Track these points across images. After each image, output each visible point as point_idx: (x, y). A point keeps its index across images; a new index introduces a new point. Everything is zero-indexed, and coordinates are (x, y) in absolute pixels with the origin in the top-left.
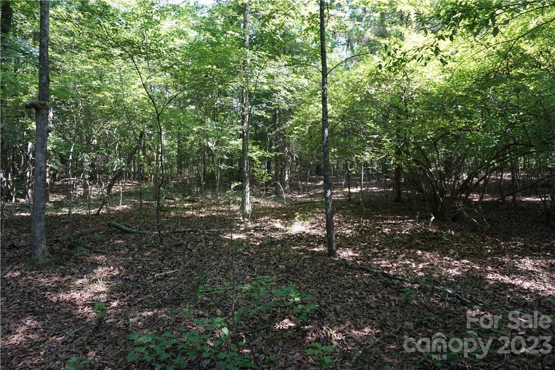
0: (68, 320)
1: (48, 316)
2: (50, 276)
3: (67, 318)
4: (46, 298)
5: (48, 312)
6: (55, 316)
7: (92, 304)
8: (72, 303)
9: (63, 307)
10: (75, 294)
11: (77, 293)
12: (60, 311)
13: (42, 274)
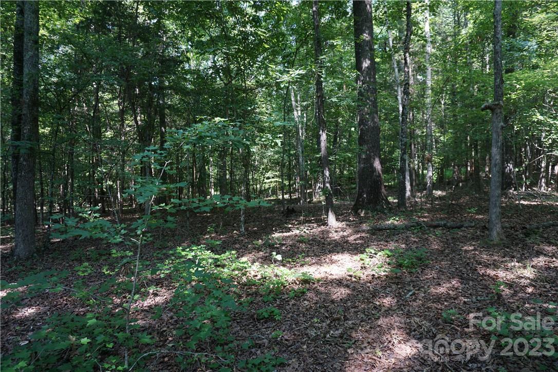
0: (483, 290)
1: (471, 282)
2: (493, 255)
3: (483, 289)
4: (477, 270)
5: (472, 280)
6: (476, 285)
7: (510, 285)
8: (495, 279)
9: (485, 280)
10: (502, 273)
11: (504, 273)
12: (481, 282)
13: (487, 252)
